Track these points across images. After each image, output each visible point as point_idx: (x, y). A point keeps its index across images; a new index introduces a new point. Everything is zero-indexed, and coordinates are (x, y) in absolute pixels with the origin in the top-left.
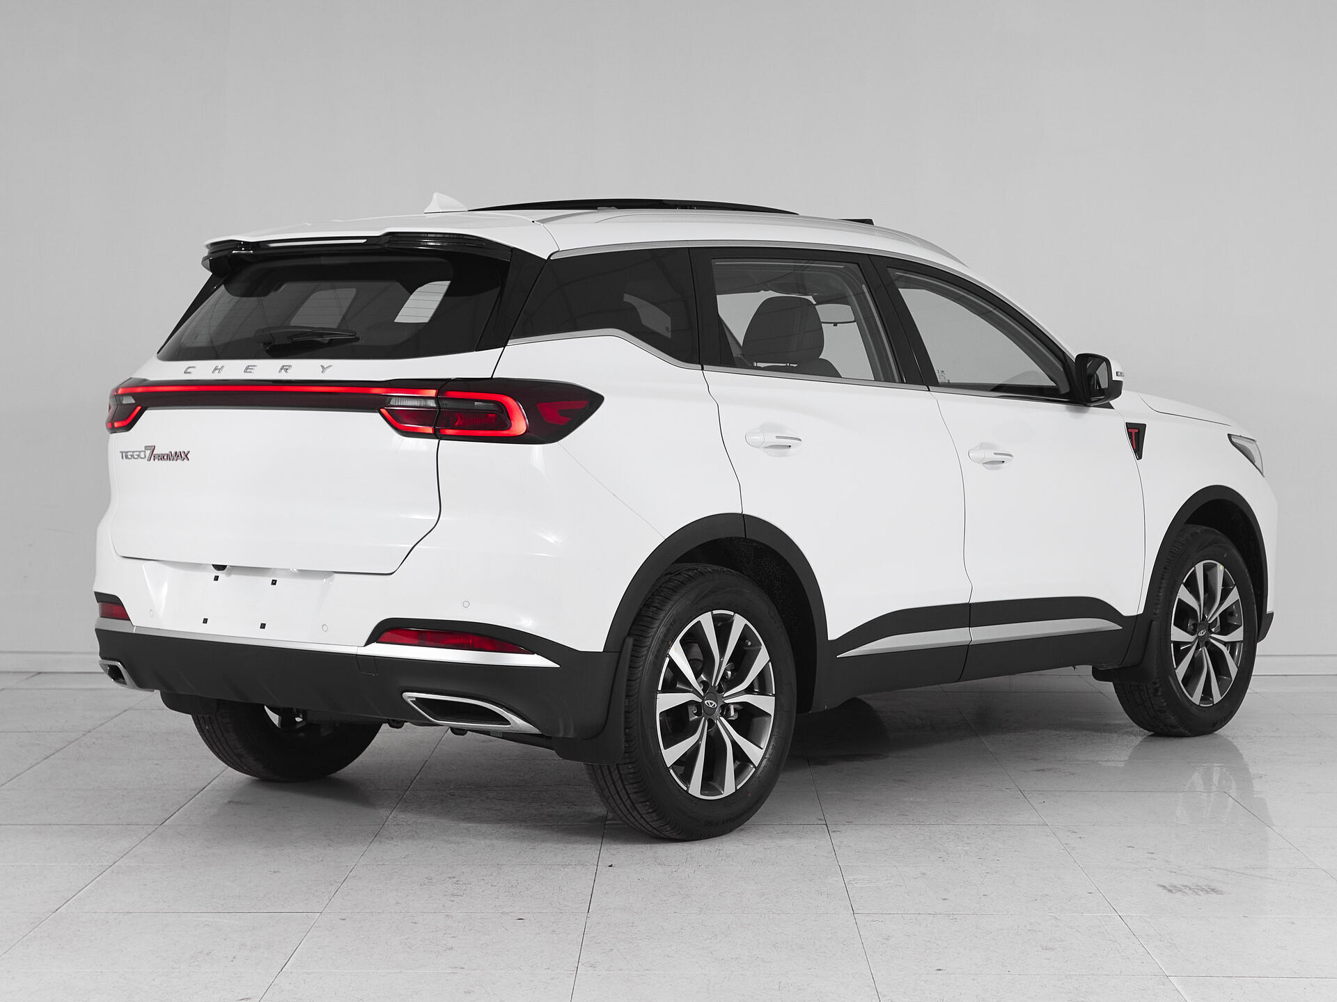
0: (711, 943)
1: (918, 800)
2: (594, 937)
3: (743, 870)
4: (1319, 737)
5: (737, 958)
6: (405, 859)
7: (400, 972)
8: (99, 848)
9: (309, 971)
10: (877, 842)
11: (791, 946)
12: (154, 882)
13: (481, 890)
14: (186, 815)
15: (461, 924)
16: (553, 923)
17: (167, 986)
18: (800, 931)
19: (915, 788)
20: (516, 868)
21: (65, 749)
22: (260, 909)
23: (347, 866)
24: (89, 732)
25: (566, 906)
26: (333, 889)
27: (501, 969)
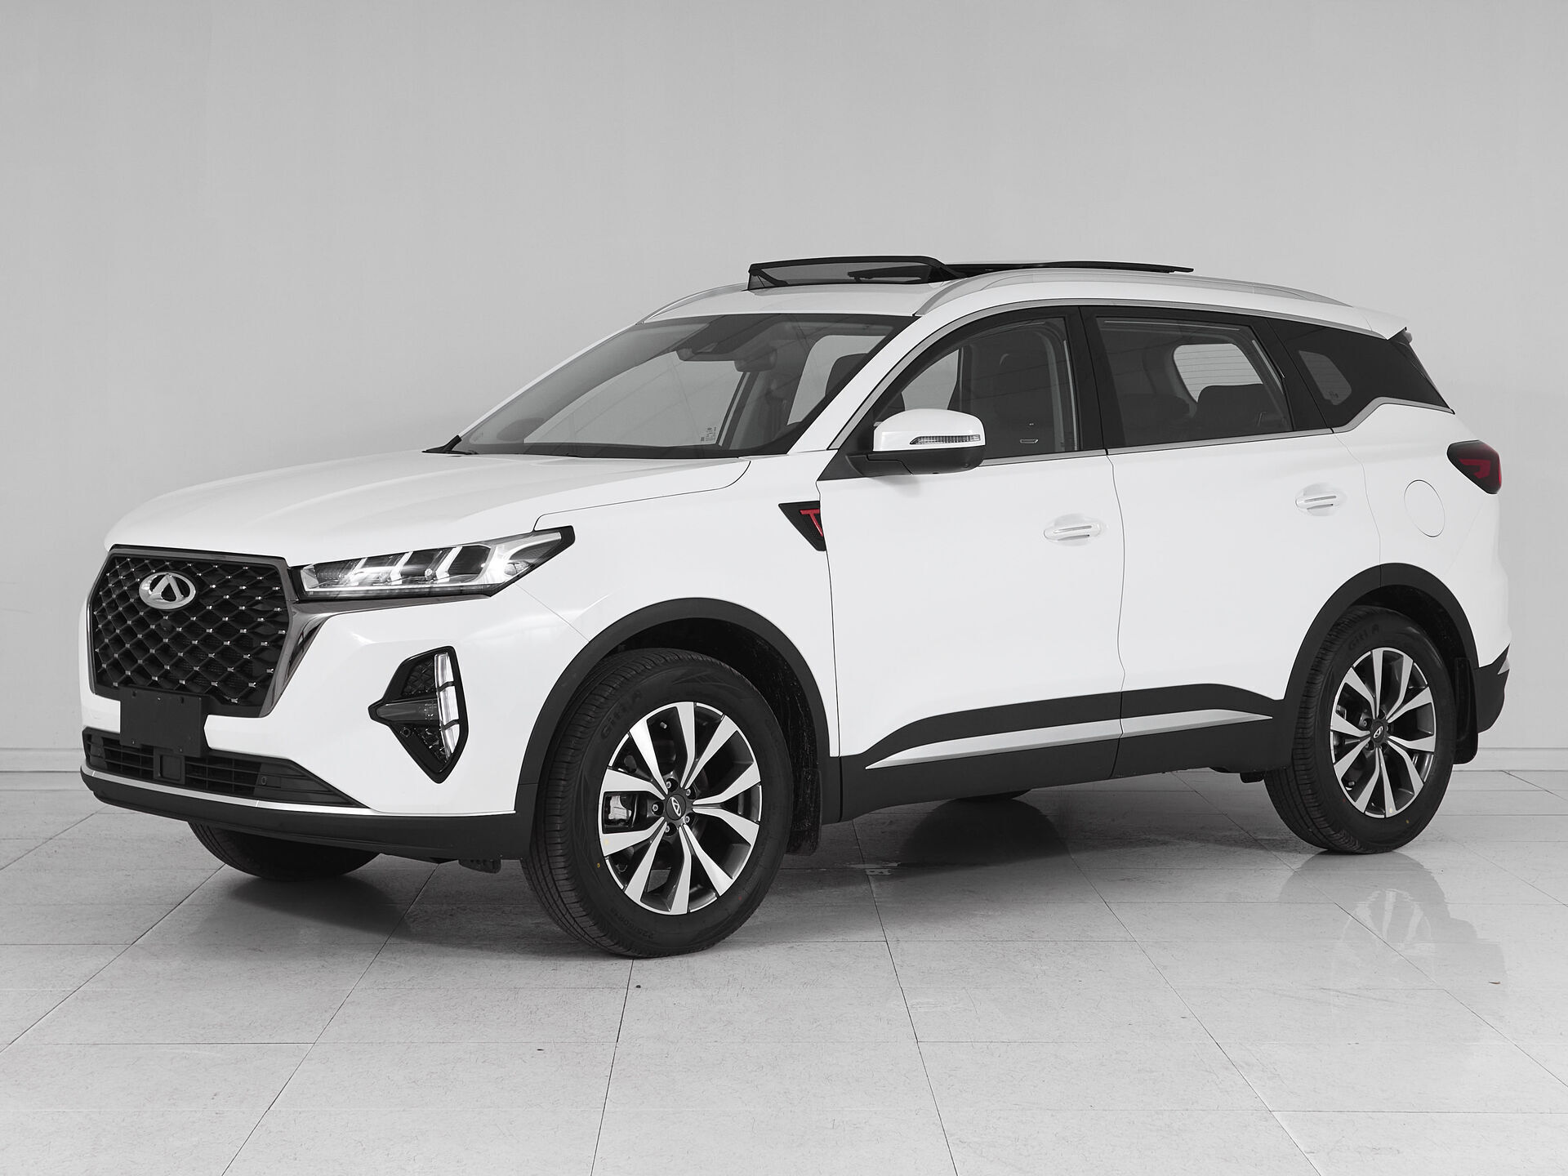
0: (756, 1076)
1: (990, 913)
2: (624, 1070)
3: (792, 993)
4: (1441, 841)
5: (785, 1092)
6: (410, 983)
7: (404, 1110)
8: (62, 971)
9: (300, 1110)
10: (943, 961)
11: (846, 1079)
12: (124, 1009)
13: (495, 1017)
14: (160, 933)
15: (473, 1056)
16: (578, 1054)
17: (139, 1128)
18: (858, 1061)
19: (987, 900)
20: (536, 993)
21: (23, 859)
22: (244, 1039)
23: (344, 990)
24: (51, 839)
25: (592, 1034)
26: (328, 1016)
27: (519, 1107)
